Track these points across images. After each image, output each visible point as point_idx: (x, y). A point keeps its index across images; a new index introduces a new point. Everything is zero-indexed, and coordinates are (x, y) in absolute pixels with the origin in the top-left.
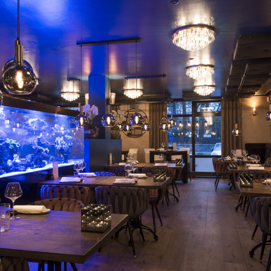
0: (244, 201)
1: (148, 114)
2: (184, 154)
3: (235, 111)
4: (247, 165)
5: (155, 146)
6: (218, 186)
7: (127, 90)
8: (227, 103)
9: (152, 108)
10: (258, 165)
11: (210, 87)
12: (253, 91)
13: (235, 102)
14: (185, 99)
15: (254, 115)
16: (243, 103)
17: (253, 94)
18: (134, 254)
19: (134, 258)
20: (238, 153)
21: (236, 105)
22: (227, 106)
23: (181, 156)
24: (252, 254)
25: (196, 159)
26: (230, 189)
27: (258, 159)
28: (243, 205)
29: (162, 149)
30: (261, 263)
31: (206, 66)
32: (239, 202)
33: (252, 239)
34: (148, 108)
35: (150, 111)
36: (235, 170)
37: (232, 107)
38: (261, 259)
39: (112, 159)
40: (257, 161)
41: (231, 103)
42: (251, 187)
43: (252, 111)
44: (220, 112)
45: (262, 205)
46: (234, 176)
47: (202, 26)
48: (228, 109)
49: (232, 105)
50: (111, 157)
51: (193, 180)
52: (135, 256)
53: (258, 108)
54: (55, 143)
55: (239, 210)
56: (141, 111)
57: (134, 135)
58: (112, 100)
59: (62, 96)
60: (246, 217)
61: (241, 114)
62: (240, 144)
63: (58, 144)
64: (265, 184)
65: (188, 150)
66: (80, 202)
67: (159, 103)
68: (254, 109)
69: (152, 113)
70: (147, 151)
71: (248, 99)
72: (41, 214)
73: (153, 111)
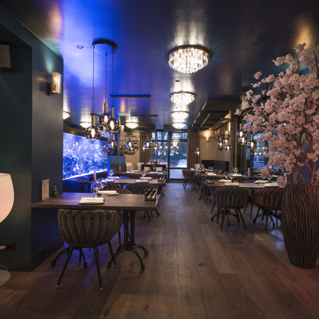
0: (204, 194)
1: (139, 139)
2: (164, 167)
3: (196, 139)
4: (206, 173)
5: (143, 161)
6: (186, 187)
7: (128, 122)
8: (191, 134)
9: (142, 135)
10: (213, 173)
11: (182, 124)
12: (208, 127)
13: (196, 133)
14: (165, 130)
15: (207, 142)
16: (201, 134)
17: (208, 129)
18: (150, 222)
19: (150, 224)
20: (198, 166)
21: (197, 135)
22: (191, 136)
23: (162, 168)
24: (212, 219)
25: (171, 170)
26: (193, 189)
27: (213, 169)
28: (203, 197)
29: (149, 163)
30: (217, 223)
31: (184, 112)
32: (200, 196)
33: (211, 213)
34: (139, 135)
35: (140, 137)
36: (200, 176)
37: (194, 137)
38: (217, 221)
39: (121, 169)
40: (212, 171)
41: (193, 134)
42: (213, 183)
43: (206, 140)
44: (186, 139)
45: (220, 192)
46: (198, 179)
47: (188, 92)
48: (191, 138)
49: (194, 135)
50: (120, 167)
51: (168, 184)
52: (150, 223)
53: (210, 138)
54: (94, 158)
55: (201, 200)
56: (134, 137)
57: (129, 153)
58: (122, 130)
59: (81, 125)
60: (206, 203)
61: (199, 141)
62: (198, 160)
63: (95, 159)
64: (220, 182)
65: (166, 163)
66: (128, 190)
67: (147, 132)
68: (208, 139)
69: (142, 138)
70: (139, 164)
71: (204, 132)
72: (115, 195)
73: (143, 137)
